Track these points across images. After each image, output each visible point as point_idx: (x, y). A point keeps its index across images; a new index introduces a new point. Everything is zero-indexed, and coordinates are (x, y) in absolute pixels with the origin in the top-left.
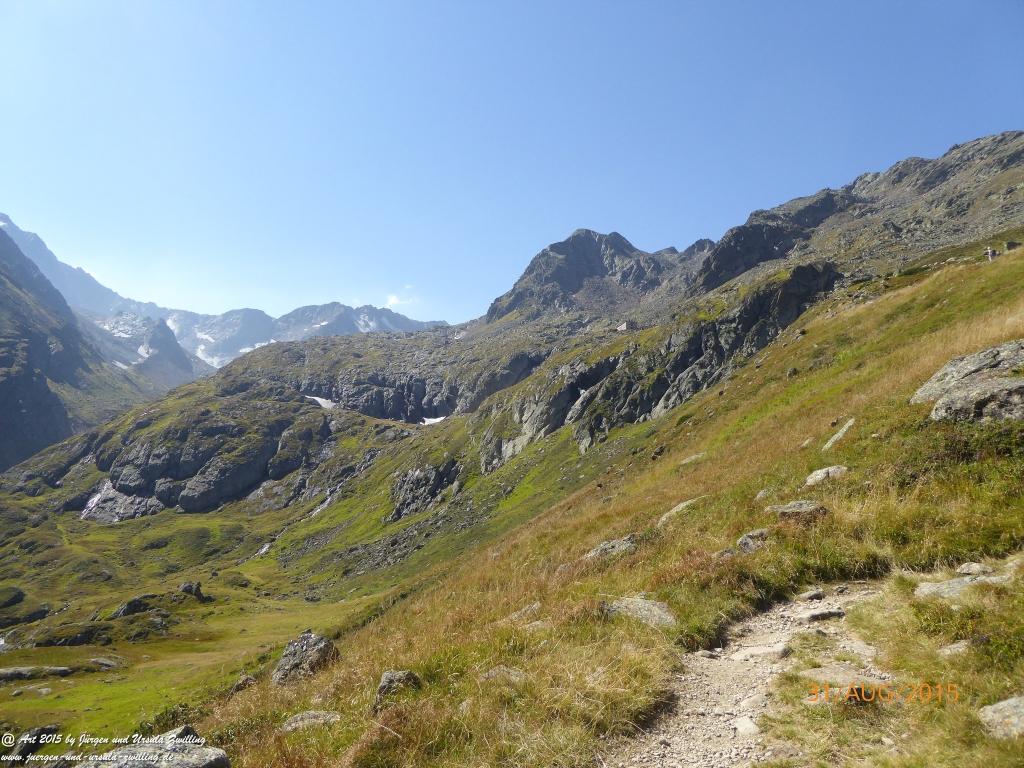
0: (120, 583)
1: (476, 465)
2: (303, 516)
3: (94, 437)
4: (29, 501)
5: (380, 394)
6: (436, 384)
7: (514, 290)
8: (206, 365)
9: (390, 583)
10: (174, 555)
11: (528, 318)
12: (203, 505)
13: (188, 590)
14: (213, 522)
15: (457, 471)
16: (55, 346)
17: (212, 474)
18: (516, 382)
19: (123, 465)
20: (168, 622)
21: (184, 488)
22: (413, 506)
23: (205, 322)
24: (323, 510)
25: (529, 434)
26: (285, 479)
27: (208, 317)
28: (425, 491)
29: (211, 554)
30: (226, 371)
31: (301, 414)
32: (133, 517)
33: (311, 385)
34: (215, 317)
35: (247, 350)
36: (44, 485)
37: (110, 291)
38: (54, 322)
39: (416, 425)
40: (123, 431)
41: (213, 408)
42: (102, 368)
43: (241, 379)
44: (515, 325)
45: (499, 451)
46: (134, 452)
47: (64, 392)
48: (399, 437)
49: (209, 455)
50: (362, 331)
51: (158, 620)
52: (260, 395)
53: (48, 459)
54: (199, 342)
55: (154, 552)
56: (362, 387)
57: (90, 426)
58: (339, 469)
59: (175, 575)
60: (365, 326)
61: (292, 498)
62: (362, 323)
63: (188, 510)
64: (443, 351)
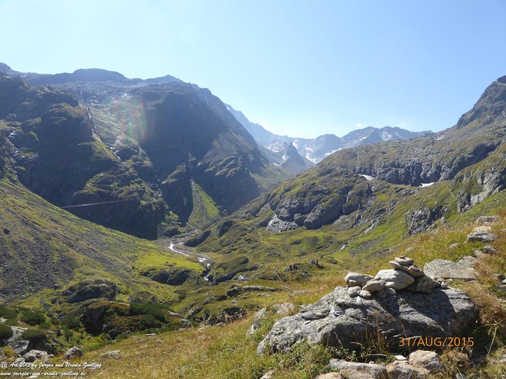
0: (283, 258)
1: (455, 208)
2: (360, 233)
3: (269, 196)
4: (247, 222)
5: (397, 172)
6: (428, 165)
7: (474, 109)
8: (311, 162)
10: (304, 247)
11: (484, 124)
12: (315, 226)
13: (313, 263)
14: (319, 234)
15: (443, 212)
16: (251, 158)
17: (318, 212)
18: (478, 162)
19: (281, 208)
20: (307, 275)
21: (306, 218)
22: (418, 230)
23: (308, 142)
24: (371, 230)
25: (488, 191)
26: (351, 215)
27: (310, 140)
28: (425, 222)
29: (319, 248)
30: (321, 165)
31: (357, 183)
32: (286, 230)
33: (361, 169)
34: (313, 140)
35: (328, 154)
36: (252, 216)
37: (269, 132)
38: (250, 148)
39: (418, 188)
40: (280, 193)
41: (317, 182)
42: (269, 166)
43: (328, 168)
44: (476, 129)
45: (469, 200)
46: (285, 202)
47: (256, 177)
48: (408, 194)
49: (315, 203)
50: (384, 139)
51: (303, 274)
52: (337, 175)
53: (253, 205)
54: (306, 152)
55: (296, 246)
56: (387, 169)
57: (266, 191)
58: (377, 210)
59: (304, 256)
60: (386, 137)
61: (354, 224)
62: (384, 136)
63: (308, 229)
64: (431, 147)
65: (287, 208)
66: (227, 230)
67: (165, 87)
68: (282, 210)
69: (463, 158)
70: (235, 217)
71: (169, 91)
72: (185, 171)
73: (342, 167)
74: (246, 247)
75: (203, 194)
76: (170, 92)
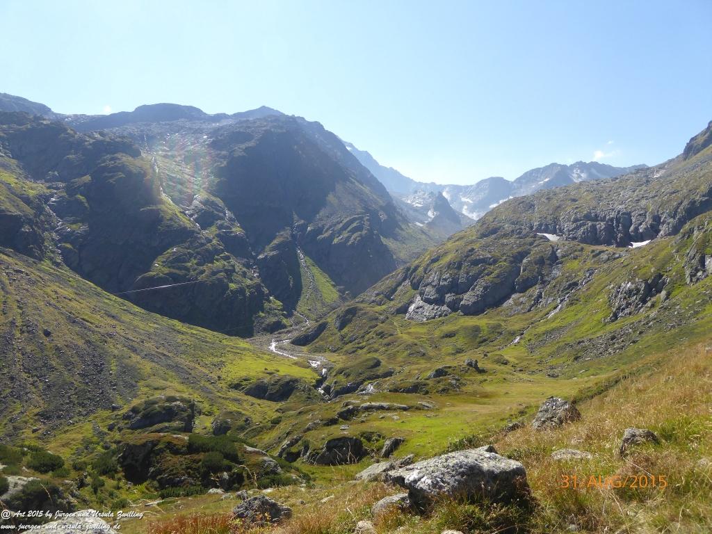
0: (430, 358)
1: (682, 277)
2: (542, 318)
3: (408, 269)
4: (378, 308)
5: (594, 227)
6: (640, 215)
7: (708, 129)
8: (469, 218)
9: (612, 368)
10: (460, 341)
12: (475, 310)
13: (470, 364)
14: (482, 321)
15: (664, 283)
16: (383, 217)
17: (479, 290)
19: (426, 286)
20: (460, 384)
21: (462, 300)
22: (627, 311)
23: (465, 190)
24: (557, 313)
26: (527, 292)
27: (467, 187)
28: (636, 299)
29: (482, 342)
30: (482, 221)
31: (535, 246)
32: (434, 318)
33: (540, 225)
34: (471, 186)
35: (495, 205)
36: (385, 299)
37: (409, 178)
38: (381, 203)
39: (626, 249)
40: (424, 265)
41: (476, 246)
42: (409, 227)
43: (492, 226)
45: (703, 265)
46: (431, 277)
47: (390, 243)
48: (612, 258)
49: (475, 278)
50: (575, 181)
51: (454, 382)
52: (505, 235)
53: (386, 283)
54: (463, 204)
55: (447, 340)
56: (579, 223)
57: (405, 263)
58: (566, 284)
59: (461, 354)
60: (578, 177)
61: (533, 305)
62: (575, 175)
63: (466, 314)
64: (645, 188)
65: (434, 286)
66: (350, 321)
67: (258, 123)
68: (428, 289)
69: (693, 203)
70: (362, 302)
71: (264, 129)
72: (290, 239)
73: (513, 223)
74: (377, 343)
75: (316, 271)
76: (265, 131)
